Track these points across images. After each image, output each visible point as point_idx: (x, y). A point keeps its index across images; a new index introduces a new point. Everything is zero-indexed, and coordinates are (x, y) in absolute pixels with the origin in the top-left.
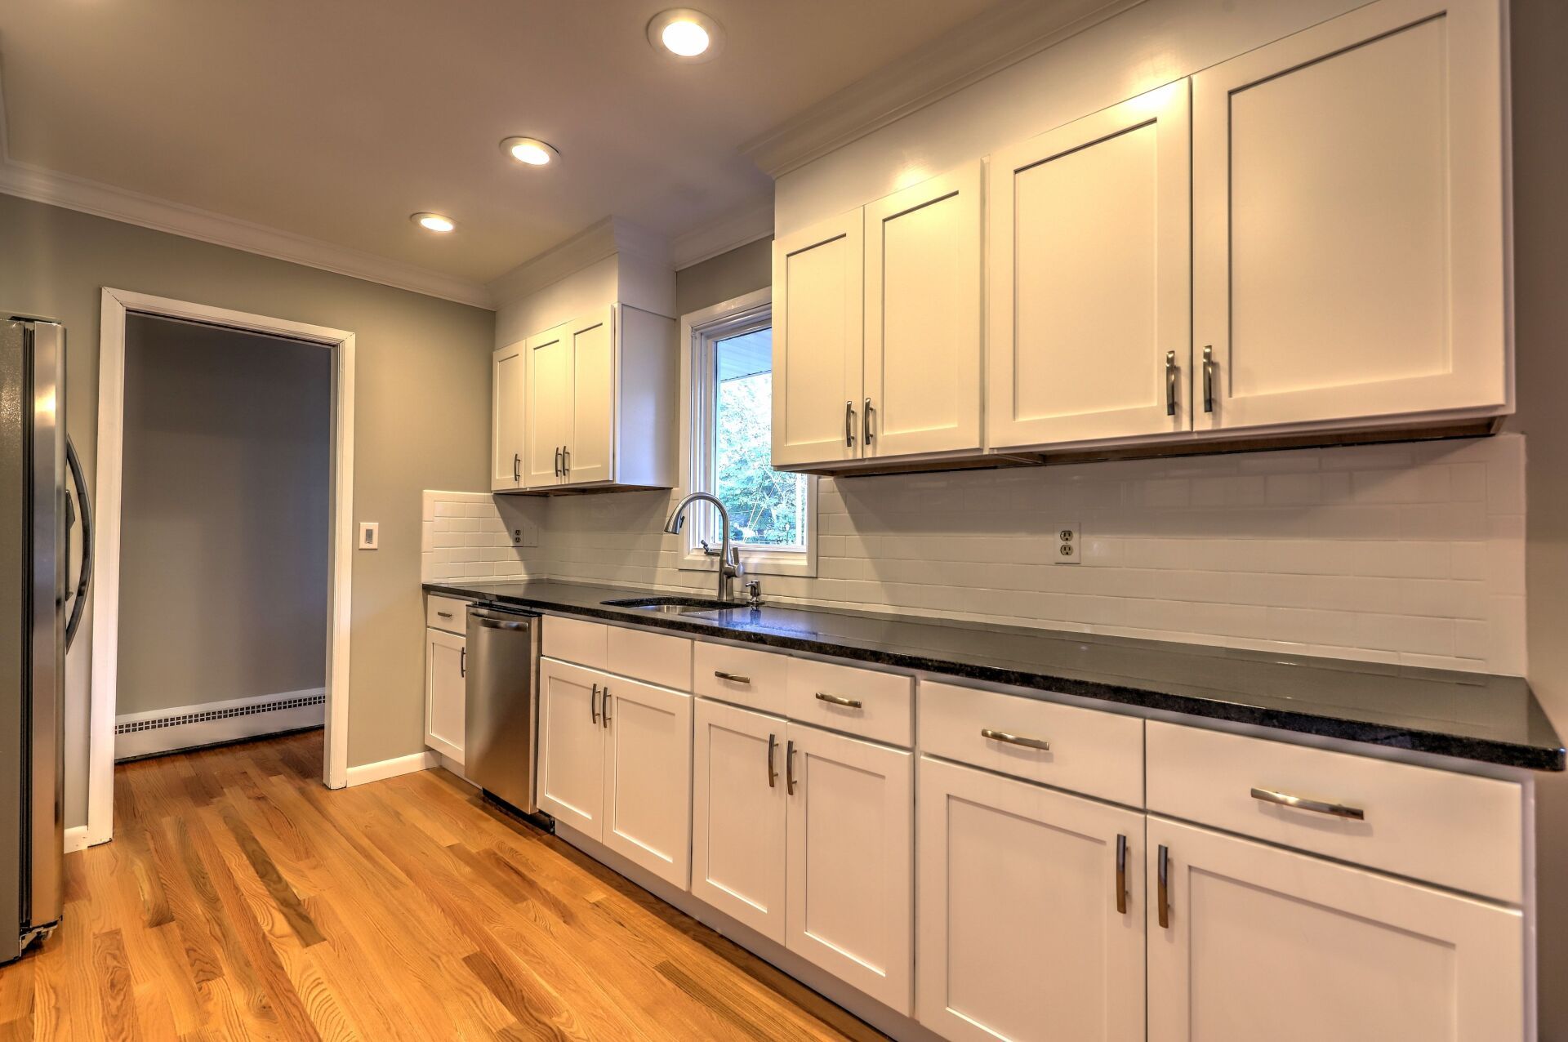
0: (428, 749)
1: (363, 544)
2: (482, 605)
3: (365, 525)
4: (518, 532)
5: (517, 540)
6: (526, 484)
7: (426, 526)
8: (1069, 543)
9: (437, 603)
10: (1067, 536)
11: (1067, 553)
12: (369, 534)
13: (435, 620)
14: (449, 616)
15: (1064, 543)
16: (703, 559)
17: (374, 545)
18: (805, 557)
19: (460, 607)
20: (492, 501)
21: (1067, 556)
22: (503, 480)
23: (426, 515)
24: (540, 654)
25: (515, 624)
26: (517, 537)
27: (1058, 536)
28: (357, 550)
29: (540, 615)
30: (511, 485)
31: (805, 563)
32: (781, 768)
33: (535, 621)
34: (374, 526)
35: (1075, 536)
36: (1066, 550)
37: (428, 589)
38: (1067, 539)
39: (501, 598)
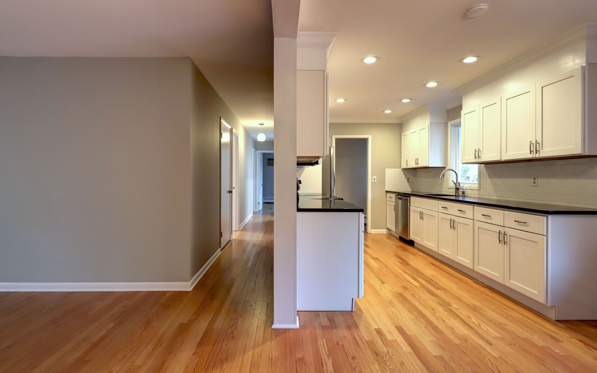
0: (388, 229)
1: (373, 181)
2: (398, 195)
3: (374, 177)
4: (408, 179)
5: (408, 181)
6: (409, 166)
7: (386, 177)
8: (535, 181)
9: (389, 195)
10: (534, 179)
12: (374, 179)
13: (388, 199)
14: (391, 198)
16: (453, 185)
17: (375, 181)
18: (477, 185)
19: (393, 196)
20: (401, 171)
22: (404, 166)
23: (386, 174)
24: (410, 205)
25: (405, 199)
27: (532, 179)
28: (372, 183)
29: (410, 197)
30: (405, 167)
31: (477, 186)
32: (452, 225)
33: (409, 198)
34: (375, 177)
35: (536, 179)
36: (534, 183)
37: (387, 192)
39: (404, 194)
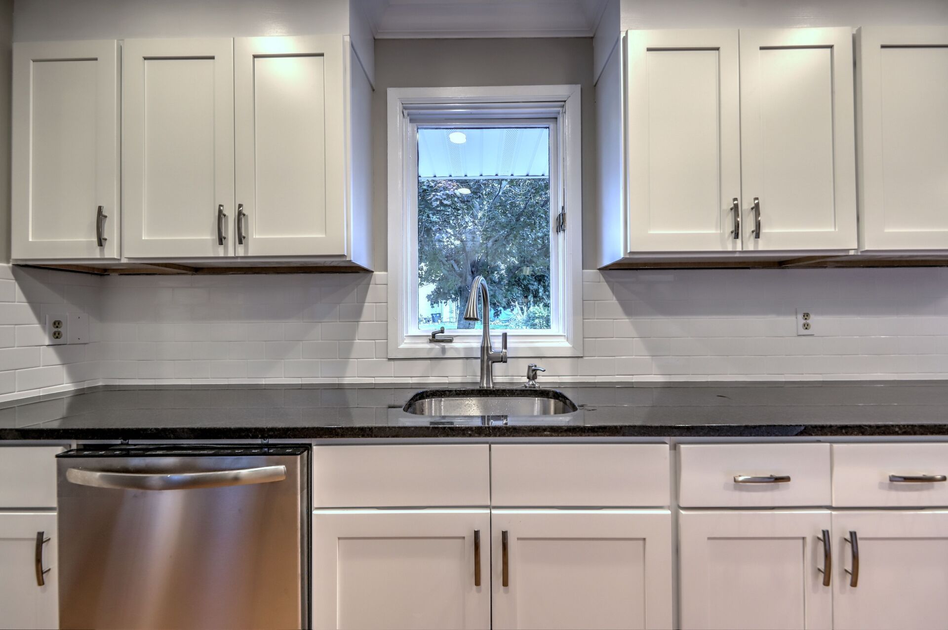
4: (57, 324)
5: (57, 335)
8: (808, 321)
10: (806, 317)
11: (806, 328)
15: (805, 321)
18: (563, 339)
21: (807, 330)
26: (56, 331)
27: (800, 317)
29: (308, 448)
31: (566, 344)
35: (811, 316)
36: (806, 326)
38: (806, 319)
